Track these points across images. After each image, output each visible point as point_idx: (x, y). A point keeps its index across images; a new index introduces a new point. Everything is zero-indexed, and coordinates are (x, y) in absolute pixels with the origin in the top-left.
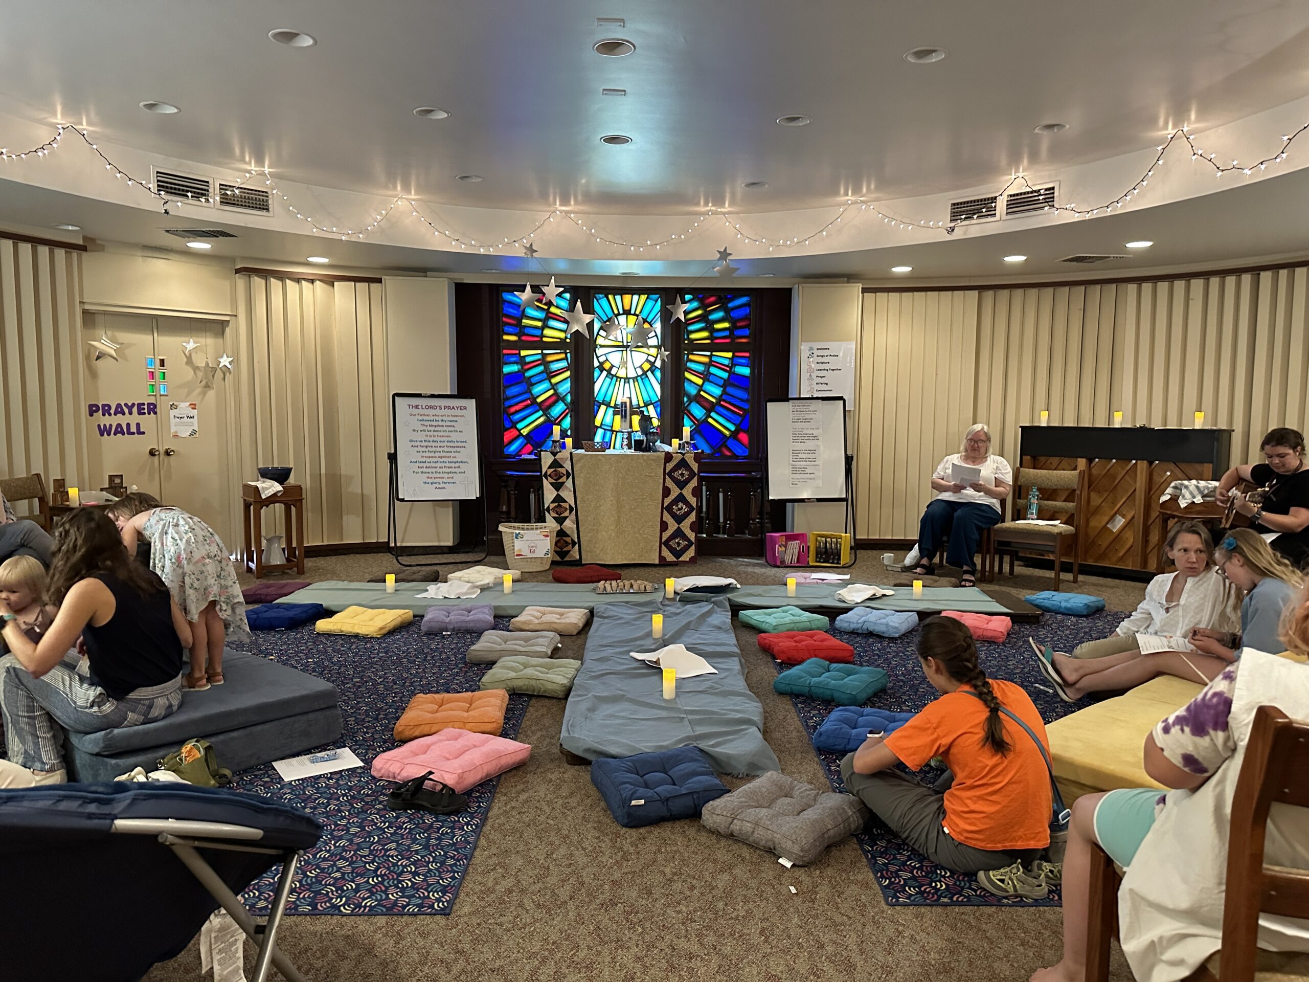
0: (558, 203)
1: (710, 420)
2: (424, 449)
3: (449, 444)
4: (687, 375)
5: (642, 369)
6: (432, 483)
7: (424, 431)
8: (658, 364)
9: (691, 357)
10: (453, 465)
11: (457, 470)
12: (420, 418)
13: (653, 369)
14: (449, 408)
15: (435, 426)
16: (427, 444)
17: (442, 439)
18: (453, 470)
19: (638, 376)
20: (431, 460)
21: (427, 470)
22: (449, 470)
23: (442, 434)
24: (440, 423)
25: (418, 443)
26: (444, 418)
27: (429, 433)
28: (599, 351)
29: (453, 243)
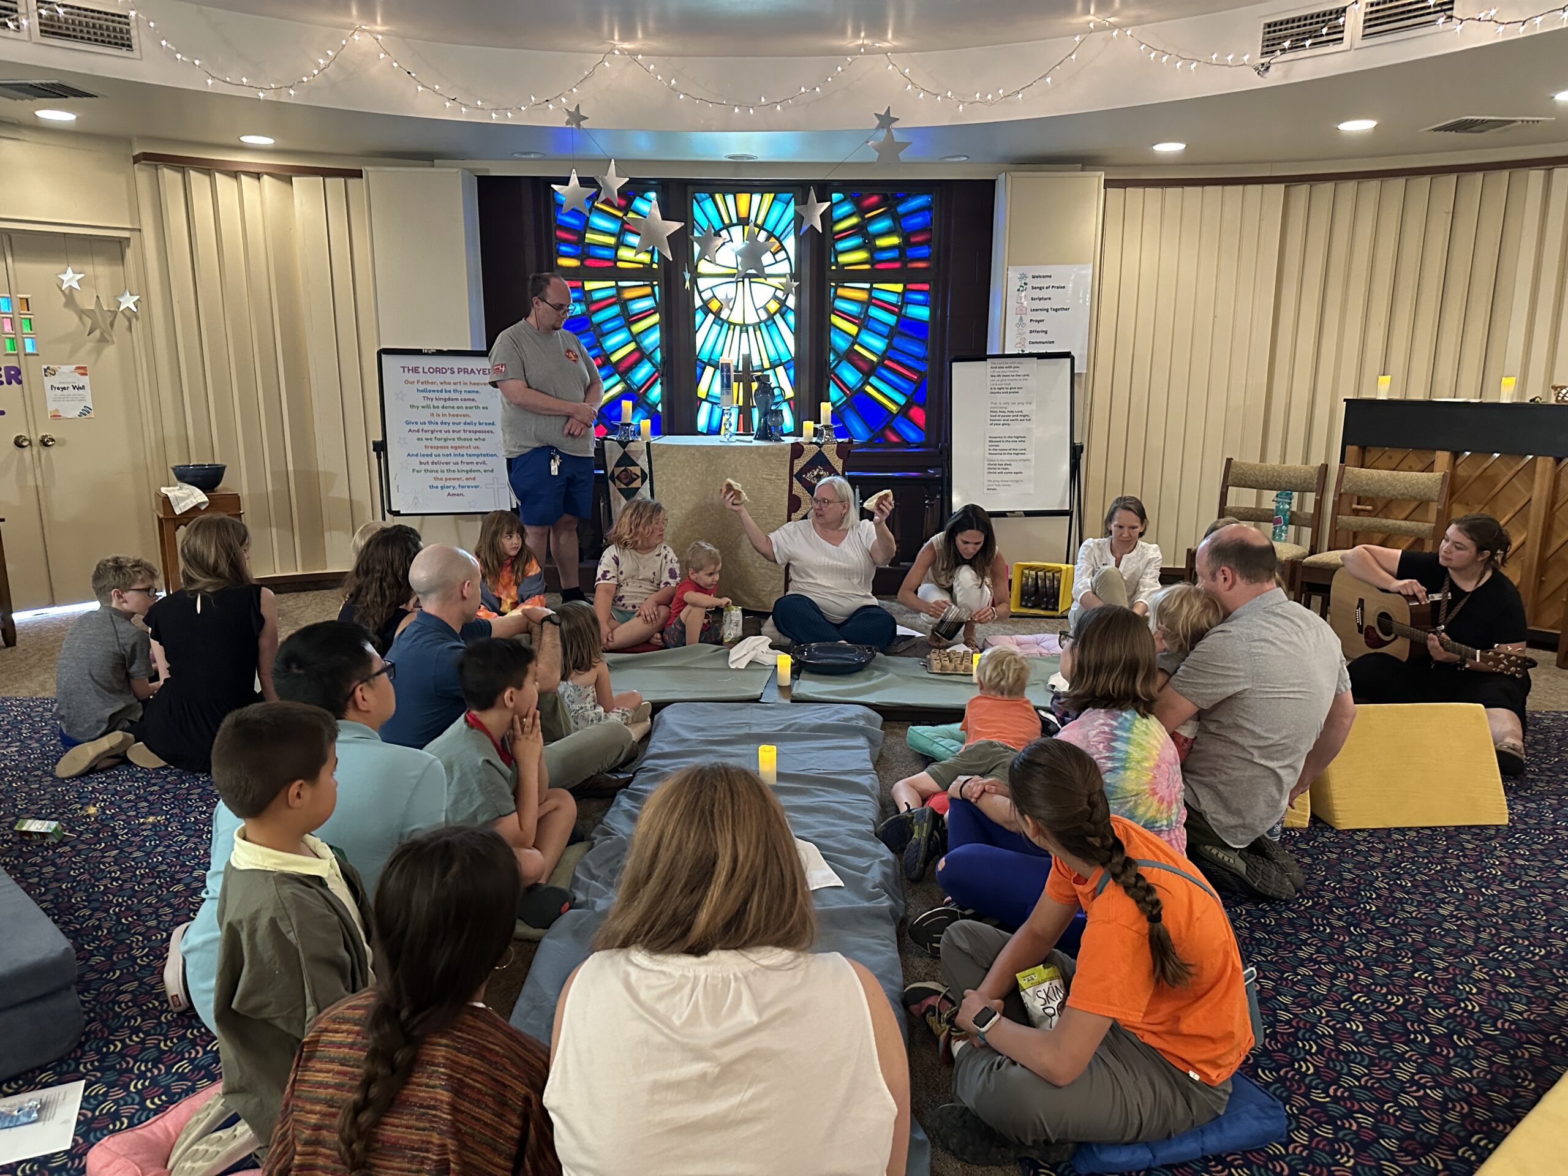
0: (616, 37)
1: (868, 389)
2: (429, 435)
3: (467, 428)
4: (835, 320)
5: (767, 310)
6: (442, 488)
7: (428, 407)
8: (791, 302)
9: (840, 291)
10: (474, 459)
11: (482, 468)
12: (421, 387)
13: (783, 311)
14: (465, 371)
15: (445, 400)
16: (432, 427)
17: (457, 420)
18: (474, 467)
19: (761, 322)
20: (441, 452)
21: (434, 467)
22: (468, 467)
23: (456, 411)
24: (453, 395)
25: (421, 427)
26: (458, 388)
27: (435, 411)
28: (702, 283)
29: (448, 104)
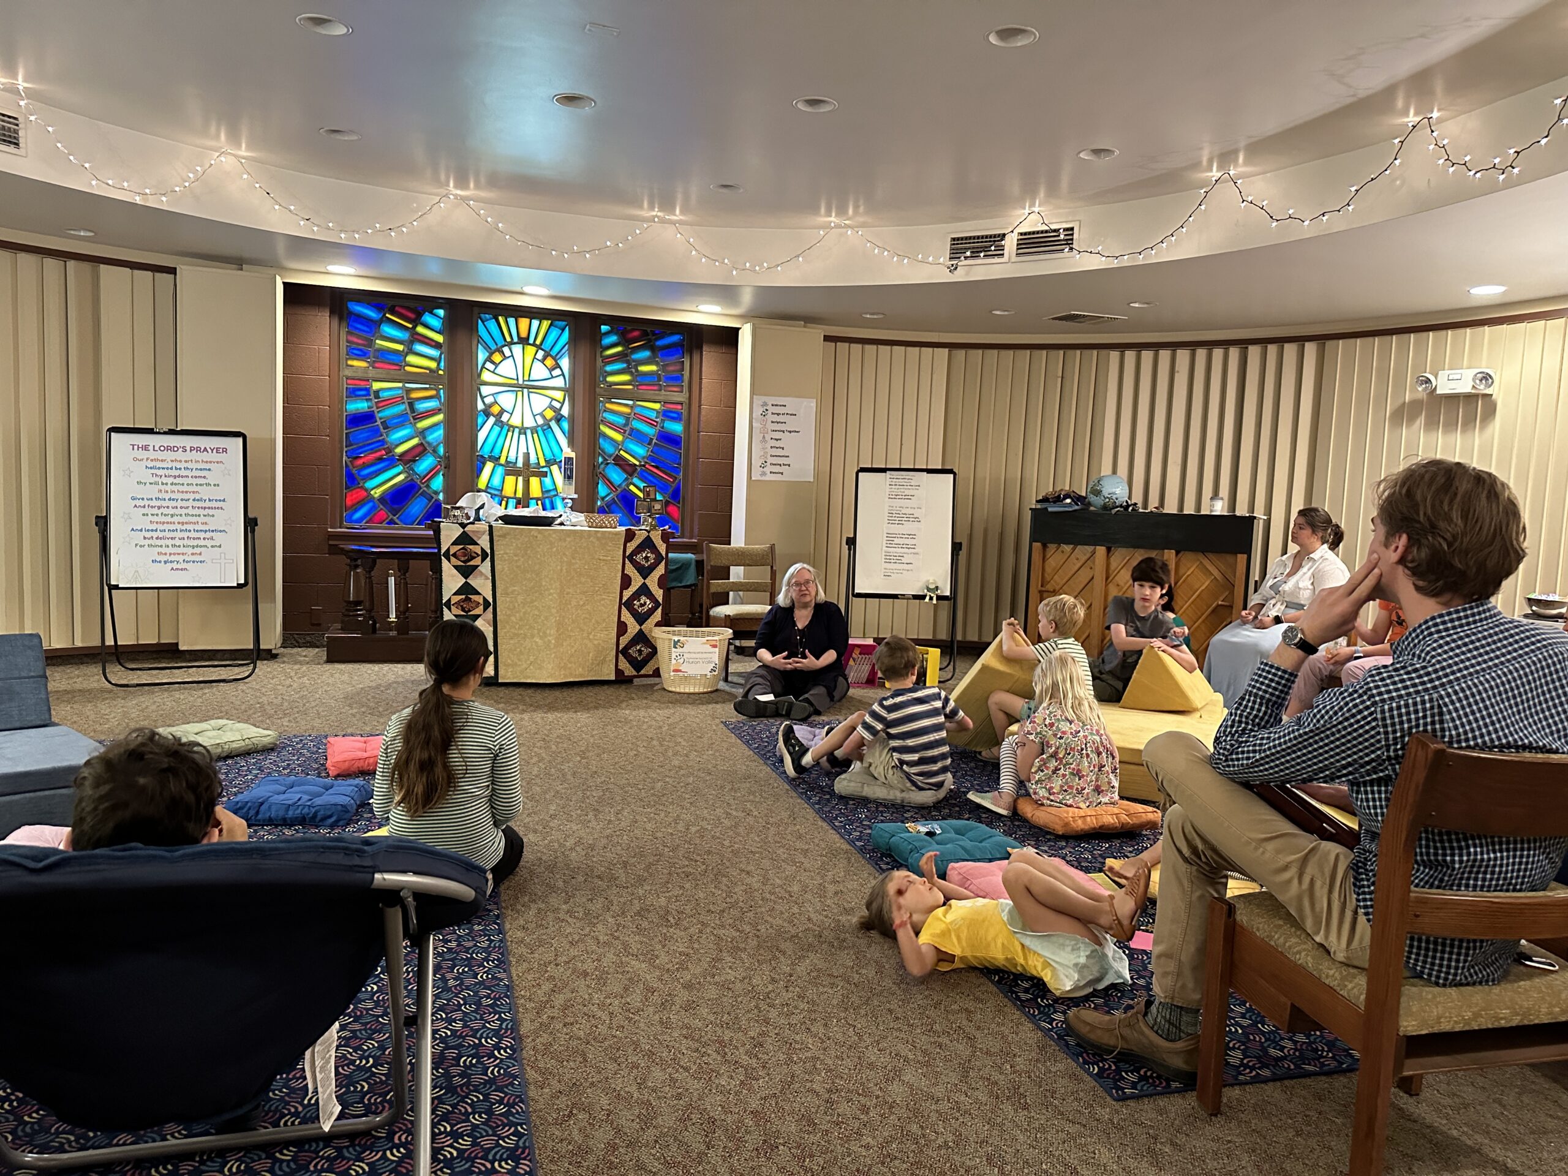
0: (451, 185)
1: (632, 488)
2: (155, 511)
3: (197, 504)
4: (607, 431)
5: (544, 417)
6: (165, 562)
7: (156, 483)
8: (565, 411)
10: (202, 535)
11: (209, 543)
12: (150, 464)
13: (559, 419)
14: (198, 449)
15: (175, 477)
16: (158, 503)
17: (186, 496)
18: (201, 542)
19: (538, 426)
20: (166, 527)
21: (159, 542)
22: (195, 543)
23: (185, 488)
24: (183, 473)
25: (146, 503)
26: (189, 465)
27: (163, 488)
28: (486, 391)
